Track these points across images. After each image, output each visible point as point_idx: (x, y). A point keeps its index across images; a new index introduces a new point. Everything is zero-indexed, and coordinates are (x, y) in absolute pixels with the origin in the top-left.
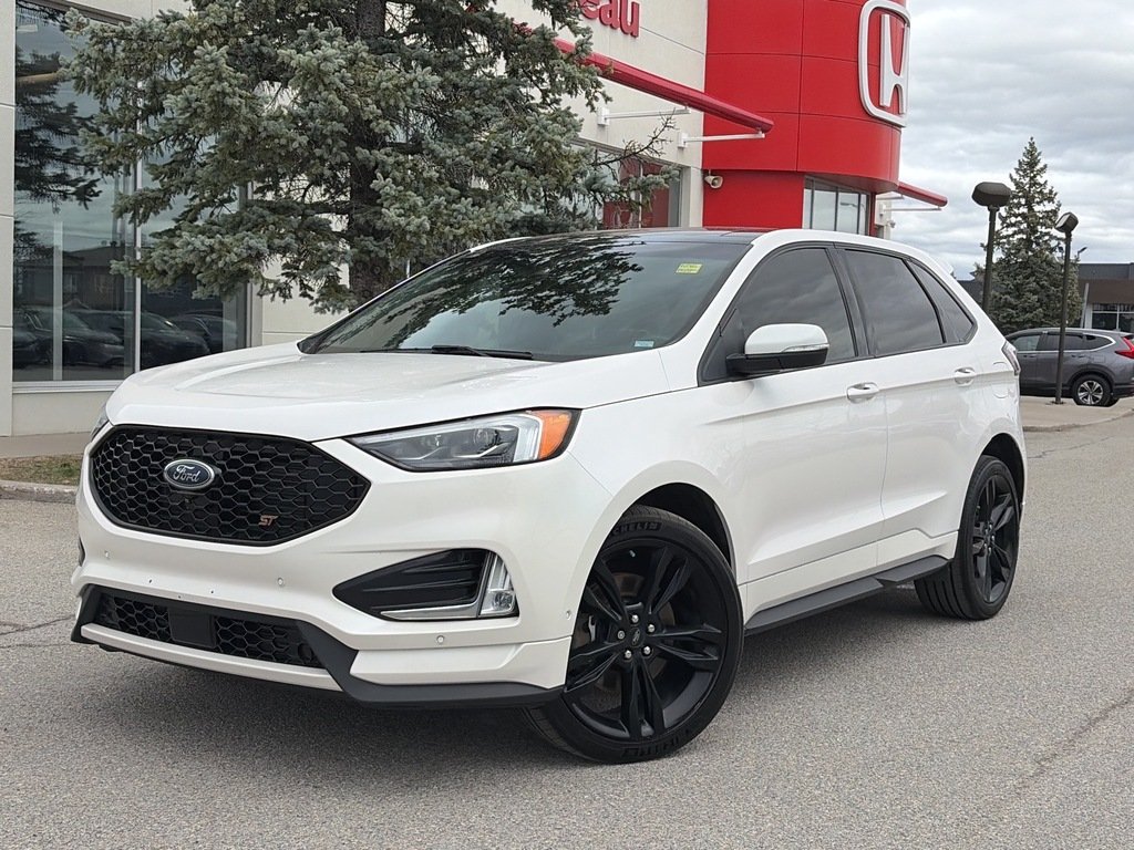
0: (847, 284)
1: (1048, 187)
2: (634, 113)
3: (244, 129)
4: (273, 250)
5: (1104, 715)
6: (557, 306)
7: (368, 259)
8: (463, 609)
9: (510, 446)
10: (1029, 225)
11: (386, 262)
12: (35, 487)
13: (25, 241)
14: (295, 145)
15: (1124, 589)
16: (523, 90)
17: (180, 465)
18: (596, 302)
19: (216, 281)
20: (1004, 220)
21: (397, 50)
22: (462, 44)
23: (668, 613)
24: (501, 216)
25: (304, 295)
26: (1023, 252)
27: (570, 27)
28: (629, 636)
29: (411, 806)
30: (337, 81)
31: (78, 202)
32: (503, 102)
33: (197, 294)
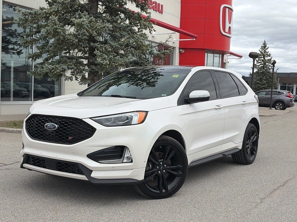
0: (215, 80)
1: (269, 53)
2: (161, 33)
3: (62, 37)
4: (69, 68)
5: (278, 188)
6: (142, 85)
7: (93, 71)
8: (119, 160)
9: (131, 120)
10: (264, 63)
11: (98, 72)
12: (7, 129)
13: (3, 65)
14: (75, 42)
15: (285, 157)
16: (133, 28)
17: (49, 124)
18: (152, 84)
19: (54, 76)
20: (257, 61)
21: (101, 17)
22: (118, 16)
23: (169, 162)
24: (127, 60)
25: (76, 80)
26: (262, 70)
27: (145, 12)
28: (160, 167)
29: (106, 209)
30: (86, 27)
31: (17, 55)
32: (128, 31)
33: (49, 80)
